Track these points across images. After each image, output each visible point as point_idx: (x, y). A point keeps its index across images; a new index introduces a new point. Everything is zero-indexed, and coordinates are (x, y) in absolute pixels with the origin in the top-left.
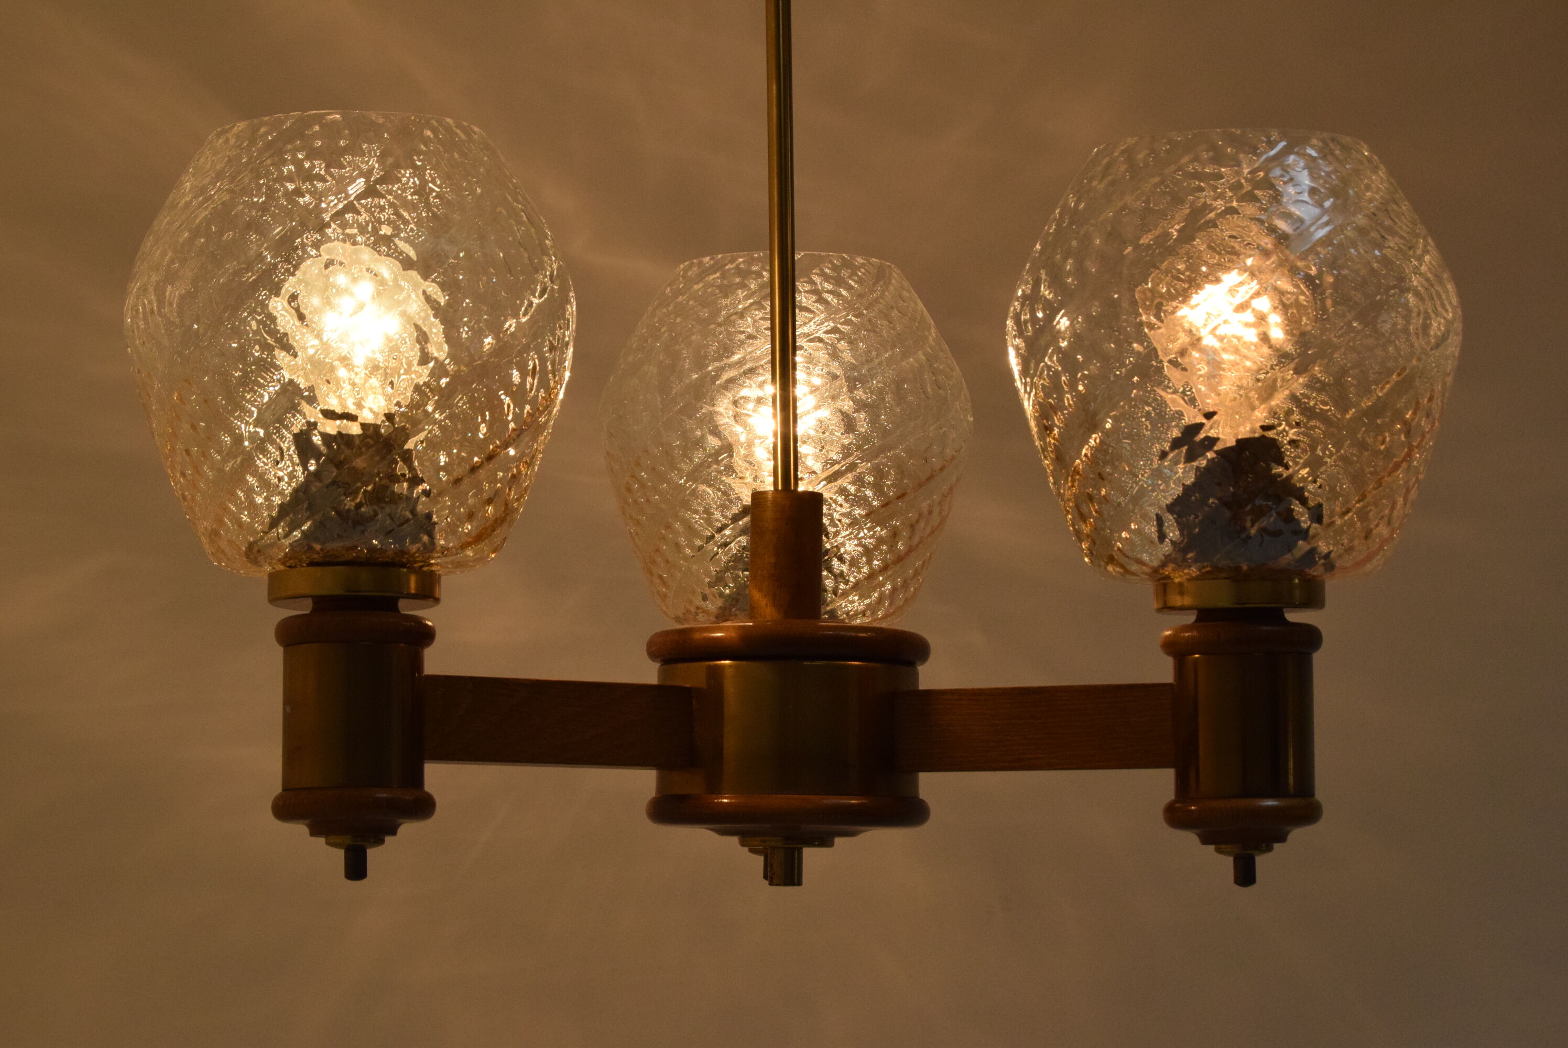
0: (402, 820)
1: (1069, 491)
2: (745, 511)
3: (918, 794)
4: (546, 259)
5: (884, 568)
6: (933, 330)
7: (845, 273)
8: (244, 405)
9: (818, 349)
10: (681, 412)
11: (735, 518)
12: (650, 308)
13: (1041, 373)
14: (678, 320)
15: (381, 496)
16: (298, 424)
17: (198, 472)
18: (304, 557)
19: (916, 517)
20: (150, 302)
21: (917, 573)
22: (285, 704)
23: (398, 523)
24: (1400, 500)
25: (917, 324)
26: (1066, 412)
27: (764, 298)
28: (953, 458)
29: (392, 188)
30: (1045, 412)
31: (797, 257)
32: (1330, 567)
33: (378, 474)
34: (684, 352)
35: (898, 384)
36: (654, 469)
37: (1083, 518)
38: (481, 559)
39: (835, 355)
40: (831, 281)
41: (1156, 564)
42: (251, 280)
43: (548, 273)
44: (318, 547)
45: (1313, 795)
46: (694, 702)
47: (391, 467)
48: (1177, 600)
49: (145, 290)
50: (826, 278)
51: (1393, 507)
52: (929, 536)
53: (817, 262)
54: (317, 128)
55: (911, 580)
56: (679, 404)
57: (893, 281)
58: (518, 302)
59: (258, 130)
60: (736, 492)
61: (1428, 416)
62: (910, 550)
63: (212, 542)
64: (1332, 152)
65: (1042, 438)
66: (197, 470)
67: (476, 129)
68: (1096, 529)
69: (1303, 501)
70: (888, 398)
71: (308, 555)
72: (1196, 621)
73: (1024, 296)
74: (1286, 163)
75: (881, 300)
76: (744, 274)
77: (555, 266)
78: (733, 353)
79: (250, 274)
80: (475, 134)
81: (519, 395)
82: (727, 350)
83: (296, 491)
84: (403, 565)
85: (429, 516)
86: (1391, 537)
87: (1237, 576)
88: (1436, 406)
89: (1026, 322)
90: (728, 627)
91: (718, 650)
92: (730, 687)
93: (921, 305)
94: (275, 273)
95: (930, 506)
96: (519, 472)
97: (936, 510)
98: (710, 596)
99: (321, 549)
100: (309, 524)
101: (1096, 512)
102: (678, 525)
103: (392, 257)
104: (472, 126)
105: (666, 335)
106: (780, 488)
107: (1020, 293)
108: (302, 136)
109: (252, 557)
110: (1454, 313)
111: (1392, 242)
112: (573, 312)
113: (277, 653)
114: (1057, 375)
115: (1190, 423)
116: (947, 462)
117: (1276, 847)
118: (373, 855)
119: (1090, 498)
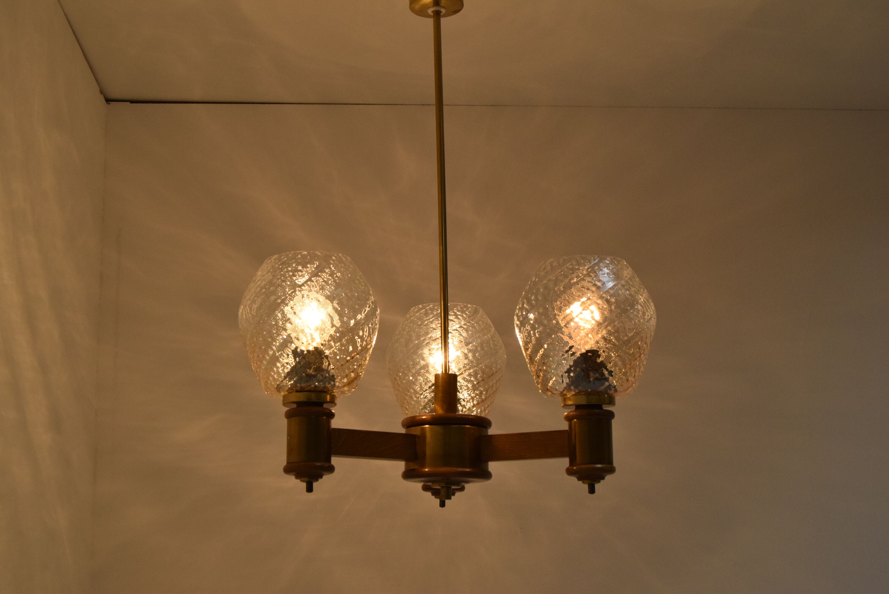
0: (324, 474)
1: (534, 368)
2: (433, 385)
3: (488, 469)
4: (370, 297)
5: (478, 404)
6: (493, 328)
7: (465, 309)
9: (456, 333)
10: (412, 353)
11: (430, 387)
13: (525, 332)
14: (411, 325)
15: (319, 369)
16: (293, 346)
17: (261, 363)
18: (294, 389)
19: (488, 387)
20: (247, 310)
21: (488, 406)
23: (324, 378)
24: (638, 370)
25: (488, 326)
26: (533, 343)
27: (439, 317)
28: (500, 369)
29: (323, 274)
30: (526, 344)
31: (449, 305)
32: (616, 391)
33: (318, 362)
34: (413, 334)
35: (481, 345)
37: (538, 376)
38: (349, 391)
39: (461, 334)
40: (460, 312)
41: (561, 390)
42: (279, 302)
43: (371, 301)
44: (299, 385)
45: (613, 464)
46: (417, 439)
47: (322, 360)
48: (569, 403)
49: (246, 306)
50: (459, 311)
51: (635, 372)
52: (492, 394)
53: (456, 306)
54: (300, 256)
56: (412, 351)
57: (479, 314)
58: (362, 309)
59: (281, 257)
60: (430, 378)
61: (646, 344)
62: (486, 398)
63: (265, 385)
64: (614, 262)
65: (525, 352)
68: (543, 380)
69: (607, 370)
70: (479, 349)
71: (296, 388)
72: (575, 409)
73: (520, 308)
74: (600, 265)
75: (476, 318)
76: (432, 310)
77: (373, 299)
78: (429, 334)
79: (278, 300)
80: (348, 259)
81: (362, 339)
82: (427, 333)
83: (292, 368)
84: (325, 392)
85: (334, 376)
86: (635, 382)
87: (588, 394)
88: (648, 342)
89: (520, 316)
90: (427, 415)
91: (424, 422)
92: (428, 435)
93: (489, 321)
94: (286, 300)
95: (492, 384)
96: (362, 363)
97: (494, 386)
100: (296, 378)
101: (542, 375)
102: (411, 390)
103: (322, 295)
104: (347, 256)
105: (407, 329)
106: (444, 373)
107: (518, 307)
108: (295, 259)
109: (278, 389)
110: (653, 312)
111: (633, 289)
112: (378, 313)
113: (285, 421)
114: (530, 331)
115: (571, 345)
116: (498, 370)
117: (602, 481)
118: (315, 485)
119: (541, 370)
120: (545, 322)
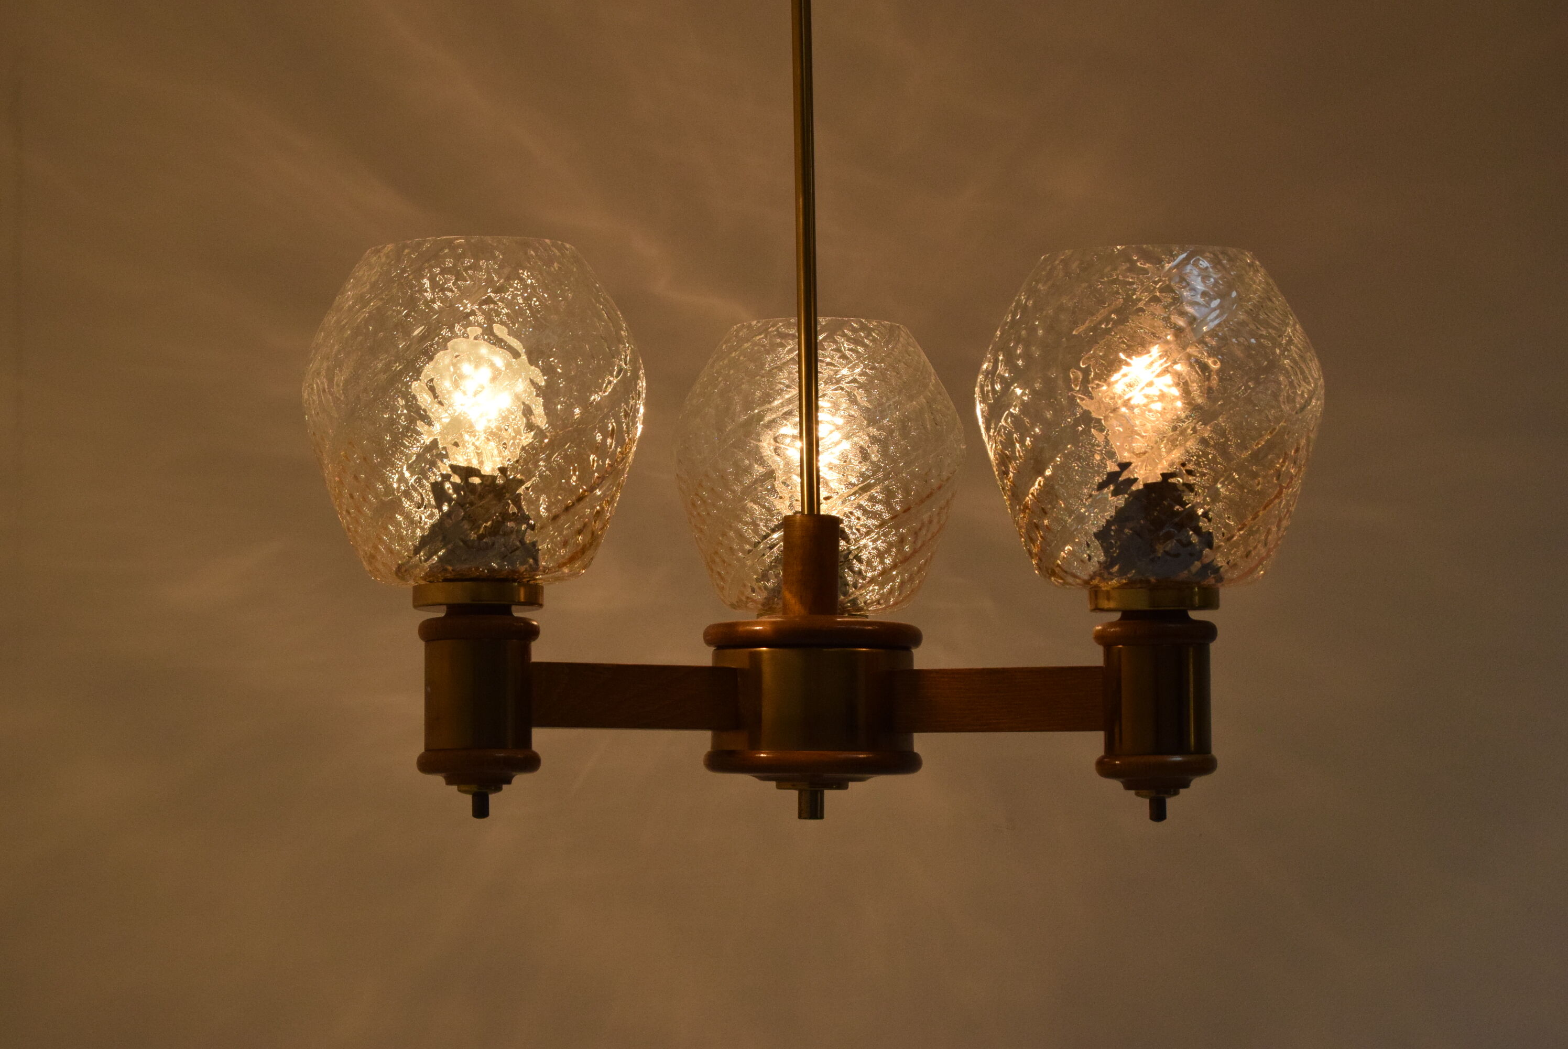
0: (514, 773)
1: (1023, 519)
3: (913, 749)
4: (621, 346)
5: (894, 566)
6: (933, 377)
7: (862, 334)
8: (394, 461)
9: (840, 396)
10: (734, 445)
12: (710, 361)
13: (1000, 430)
14: (732, 372)
15: (497, 530)
16: (436, 477)
17: (359, 511)
18: (439, 575)
19: (919, 525)
20: (323, 383)
21: (920, 570)
22: (426, 685)
23: (510, 551)
24: (1274, 529)
25: (919, 373)
26: (1017, 462)
28: (948, 479)
29: (504, 296)
30: (1004, 460)
32: (1220, 579)
33: (495, 514)
34: (736, 397)
35: (903, 424)
36: (713, 489)
37: (1033, 541)
38: (575, 574)
39: (853, 400)
40: (852, 341)
41: (1087, 577)
42: (398, 369)
43: (623, 357)
44: (450, 568)
45: (1210, 752)
46: (740, 680)
47: (505, 508)
48: (1105, 604)
49: (319, 374)
50: (847, 339)
51: (1269, 532)
52: (930, 540)
53: (840, 327)
54: (447, 250)
55: (916, 575)
56: (732, 440)
57: (901, 339)
58: (600, 381)
59: (403, 251)
60: (778, 508)
61: (1295, 463)
62: (915, 552)
63: (370, 563)
64: (1220, 262)
65: (1002, 480)
66: (359, 510)
67: (568, 246)
68: (1041, 550)
69: (1197, 531)
70: (896, 434)
71: (443, 574)
72: (1121, 619)
73: (987, 371)
74: (1184, 272)
75: (891, 354)
76: (780, 337)
77: (628, 351)
78: (774, 399)
79: (398, 364)
80: (567, 250)
81: (601, 450)
82: (770, 397)
83: (433, 526)
84: (514, 581)
85: (534, 544)
86: (1268, 555)
87: (1148, 587)
88: (1302, 453)
89: (988, 392)
90: (764, 622)
91: (756, 640)
92: (767, 670)
93: (924, 357)
94: (417, 363)
95: (930, 517)
96: (602, 508)
97: (935, 520)
98: (757, 590)
99: (453, 570)
100: (443, 551)
101: (1041, 537)
102: (732, 534)
104: (565, 244)
105: (722, 384)
106: (806, 513)
107: (984, 369)
108: (437, 256)
109: (400, 575)
110: (1316, 386)
111: (1266, 332)
112: (642, 385)
113: (420, 647)
114: (1010, 433)
115: (1112, 470)
116: (943, 481)
117: (1183, 791)
118: (493, 798)
119: (1037, 527)
120: (1049, 415)
